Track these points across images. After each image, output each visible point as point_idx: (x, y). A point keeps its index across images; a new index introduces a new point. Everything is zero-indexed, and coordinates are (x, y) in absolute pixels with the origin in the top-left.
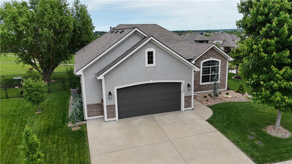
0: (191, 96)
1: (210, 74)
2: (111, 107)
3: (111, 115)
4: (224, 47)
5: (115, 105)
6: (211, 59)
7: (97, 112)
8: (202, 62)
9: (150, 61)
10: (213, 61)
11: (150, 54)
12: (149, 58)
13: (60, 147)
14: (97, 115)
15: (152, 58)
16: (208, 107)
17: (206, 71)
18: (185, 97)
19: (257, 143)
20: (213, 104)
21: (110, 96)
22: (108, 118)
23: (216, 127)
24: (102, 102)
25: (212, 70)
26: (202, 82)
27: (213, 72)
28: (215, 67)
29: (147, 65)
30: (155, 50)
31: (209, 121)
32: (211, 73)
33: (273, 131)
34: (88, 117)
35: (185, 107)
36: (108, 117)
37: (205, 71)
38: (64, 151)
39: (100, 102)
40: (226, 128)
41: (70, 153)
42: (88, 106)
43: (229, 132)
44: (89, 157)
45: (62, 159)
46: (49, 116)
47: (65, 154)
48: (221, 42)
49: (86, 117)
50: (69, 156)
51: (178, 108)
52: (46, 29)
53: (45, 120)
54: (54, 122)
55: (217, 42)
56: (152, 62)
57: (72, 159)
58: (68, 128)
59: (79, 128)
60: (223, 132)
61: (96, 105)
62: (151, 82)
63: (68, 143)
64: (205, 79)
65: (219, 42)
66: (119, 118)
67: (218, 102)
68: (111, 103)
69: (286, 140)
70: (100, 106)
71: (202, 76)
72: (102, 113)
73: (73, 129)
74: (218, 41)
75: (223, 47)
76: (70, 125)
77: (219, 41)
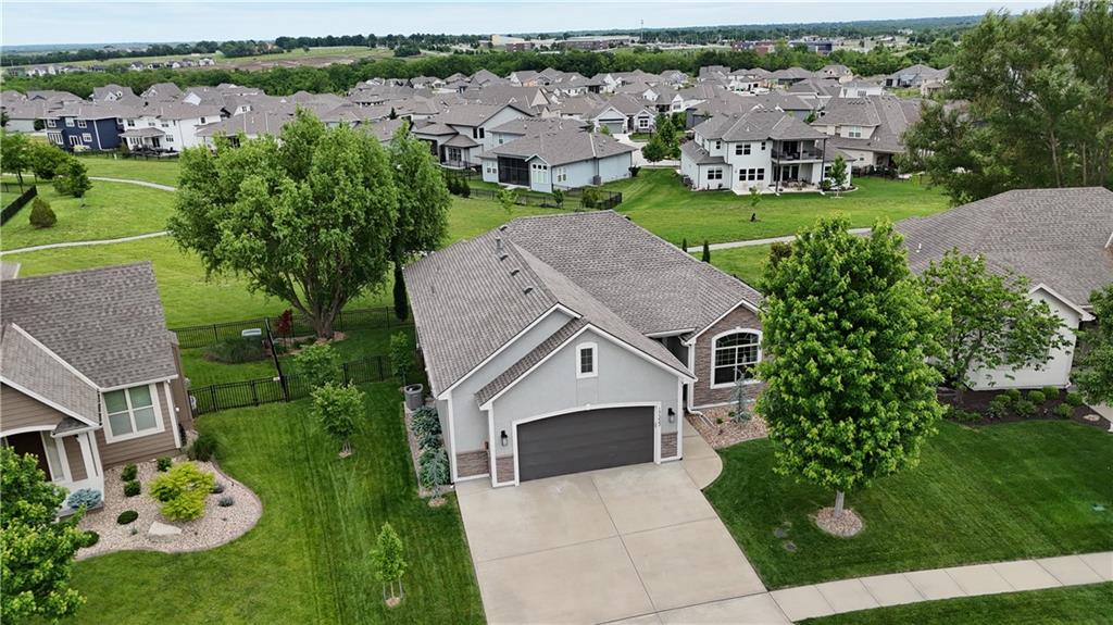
0: (676, 434)
1: (736, 364)
2: (504, 461)
3: (505, 475)
4: (875, 153)
5: (512, 457)
6: (739, 330)
7: (476, 467)
8: (714, 339)
9: (587, 365)
10: (742, 335)
11: (587, 354)
12: (583, 361)
13: (417, 544)
14: (478, 473)
15: (590, 360)
16: (716, 451)
17: (726, 357)
18: (662, 435)
19: (785, 547)
20: (732, 442)
21: (504, 440)
22: (498, 482)
23: (716, 508)
24: (487, 447)
25: (740, 355)
26: (716, 382)
27: (745, 358)
28: (748, 348)
29: (580, 375)
30: (596, 345)
31: (709, 493)
32: (740, 361)
33: (828, 521)
34: (459, 476)
35: (663, 456)
36: (499, 480)
37: (723, 357)
38: (426, 552)
39: (483, 447)
40: (737, 511)
41: (438, 556)
42: (458, 456)
43: (739, 521)
44: (471, 565)
45: (425, 566)
46: (372, 466)
47: (429, 557)
48: (866, 134)
49: (455, 478)
50: (437, 562)
51: (648, 457)
52: (337, 231)
53: (367, 476)
54: (388, 482)
55: (851, 134)
56: (590, 369)
57: (443, 567)
58: (420, 500)
59: (443, 502)
60: (728, 520)
61: (474, 453)
62: (588, 407)
63: (431, 536)
64: (723, 376)
65: (858, 135)
66: (521, 481)
67: (744, 439)
68: (505, 452)
69: (845, 541)
70: (484, 455)
71: (716, 370)
72: (487, 469)
73: (432, 503)
74: (855, 131)
75: (871, 154)
76: (423, 493)
77: (860, 131)
